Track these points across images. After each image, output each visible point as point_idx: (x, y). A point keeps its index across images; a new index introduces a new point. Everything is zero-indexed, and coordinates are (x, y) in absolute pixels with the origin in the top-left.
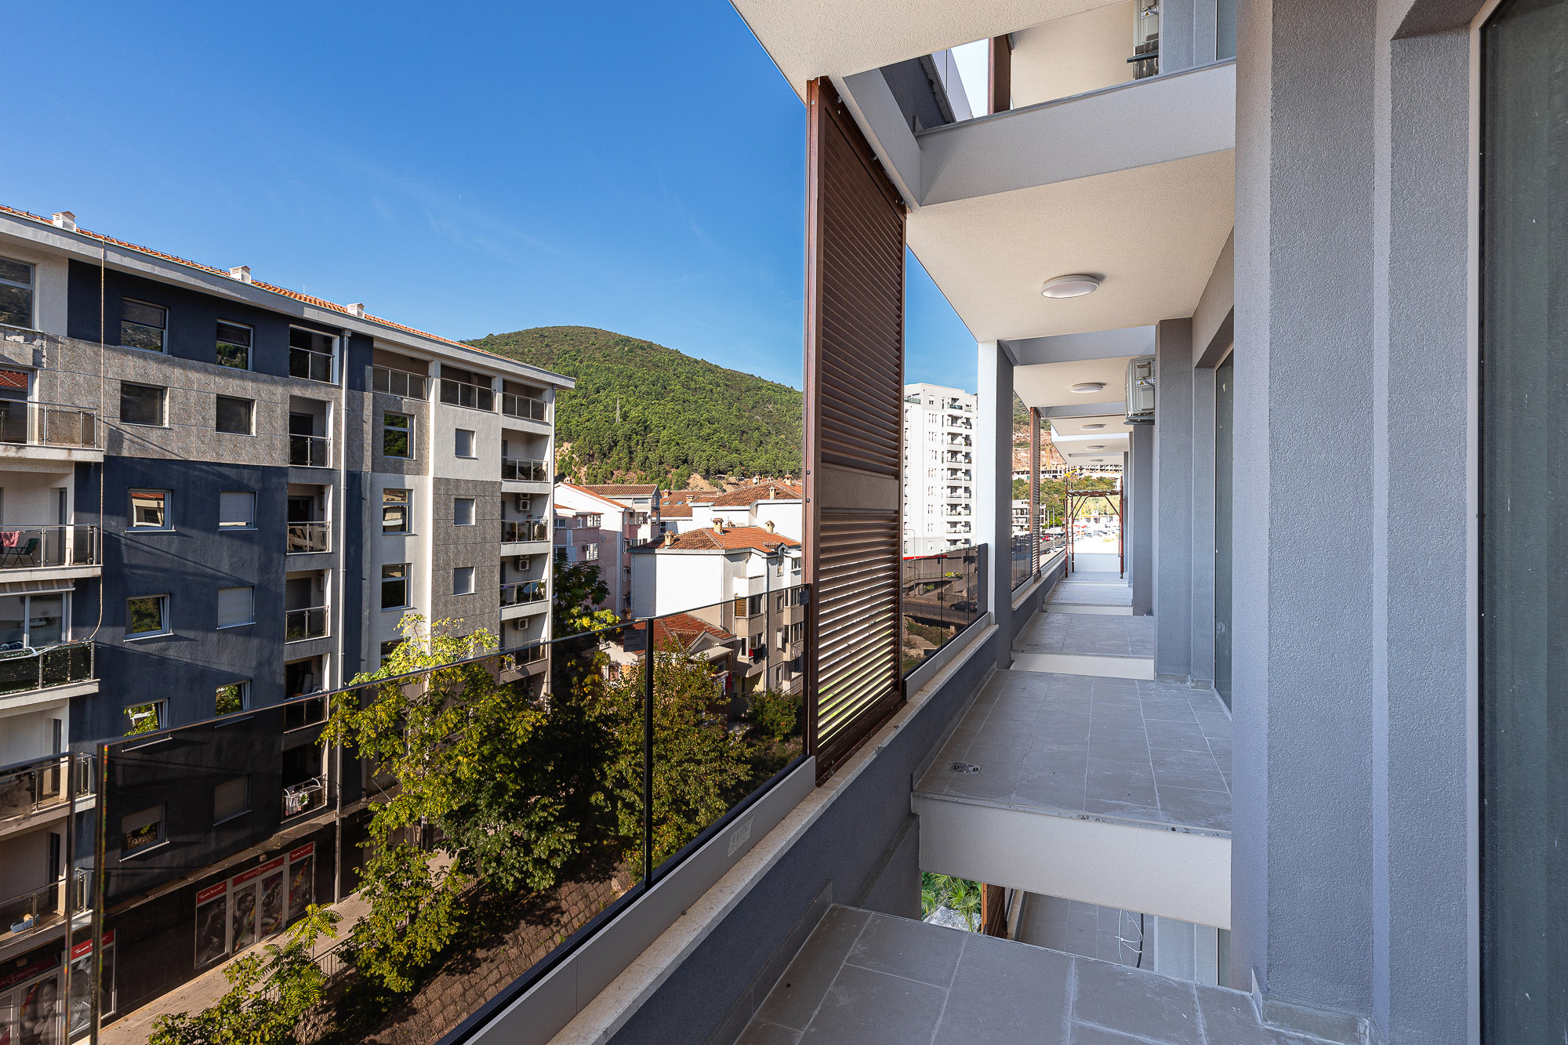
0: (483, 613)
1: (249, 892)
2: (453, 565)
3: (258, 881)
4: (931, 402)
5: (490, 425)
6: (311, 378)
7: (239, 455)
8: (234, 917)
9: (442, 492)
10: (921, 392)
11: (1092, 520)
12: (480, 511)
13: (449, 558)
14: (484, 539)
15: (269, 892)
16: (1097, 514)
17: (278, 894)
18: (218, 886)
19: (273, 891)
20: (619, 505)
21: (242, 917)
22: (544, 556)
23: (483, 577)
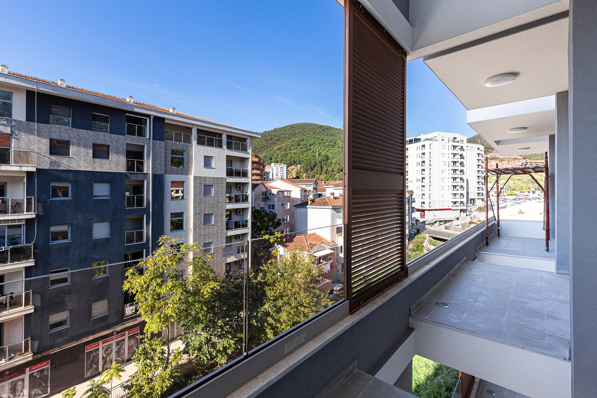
0: (217, 233)
1: (109, 347)
2: (203, 213)
3: (114, 342)
4: (443, 140)
5: (220, 154)
6: (137, 136)
7: (103, 168)
8: (103, 357)
9: (198, 182)
10: (438, 136)
11: (531, 192)
12: (215, 190)
13: (201, 210)
14: (218, 202)
15: (119, 347)
16: (534, 190)
17: (123, 348)
18: (96, 344)
19: (121, 347)
20: (299, 187)
21: (106, 357)
22: (247, 209)
23: (217, 218)
